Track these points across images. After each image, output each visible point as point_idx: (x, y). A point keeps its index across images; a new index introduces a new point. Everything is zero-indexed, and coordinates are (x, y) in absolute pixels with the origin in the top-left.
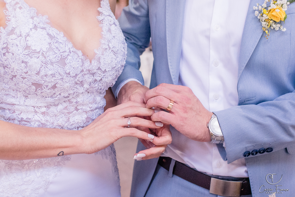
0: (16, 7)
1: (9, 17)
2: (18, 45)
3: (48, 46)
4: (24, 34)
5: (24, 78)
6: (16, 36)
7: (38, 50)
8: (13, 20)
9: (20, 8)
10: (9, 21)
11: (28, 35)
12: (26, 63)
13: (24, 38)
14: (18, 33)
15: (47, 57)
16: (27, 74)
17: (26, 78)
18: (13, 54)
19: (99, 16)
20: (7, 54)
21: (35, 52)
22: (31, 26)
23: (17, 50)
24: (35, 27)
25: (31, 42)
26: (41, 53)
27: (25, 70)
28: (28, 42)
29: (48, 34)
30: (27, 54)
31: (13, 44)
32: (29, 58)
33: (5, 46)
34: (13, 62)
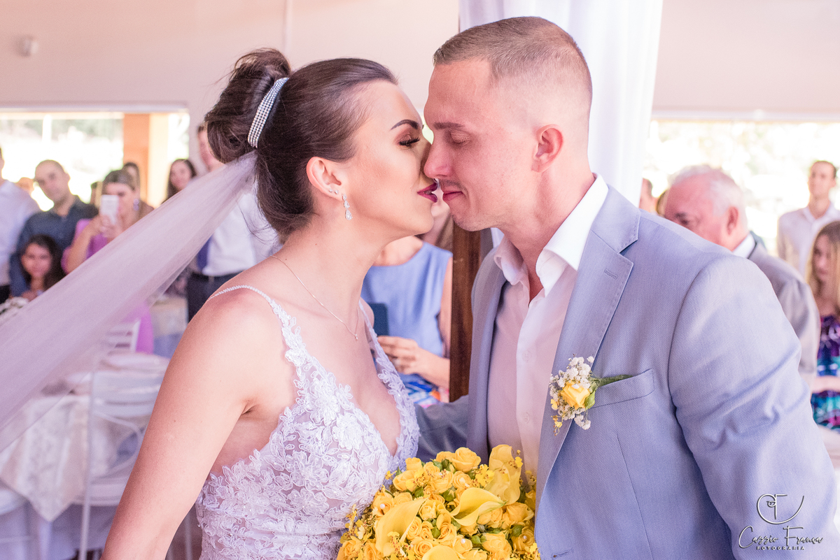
0: (313, 376)
1: (302, 392)
2: (320, 439)
3: (360, 442)
4: (328, 423)
5: (316, 492)
6: (314, 424)
7: (349, 448)
8: (307, 396)
9: (319, 377)
10: (300, 397)
11: (335, 424)
12: (330, 469)
13: (328, 429)
14: (319, 420)
15: (360, 459)
16: (325, 487)
17: (321, 491)
18: (308, 454)
19: (382, 375)
20: (295, 452)
21: (345, 450)
22: (337, 409)
23: (317, 447)
24: (342, 411)
25: (339, 434)
26: (353, 453)
27: (324, 480)
28: (334, 435)
29: (358, 422)
30: (333, 454)
31: (309, 438)
32: (335, 461)
33: (292, 438)
34: (306, 466)
